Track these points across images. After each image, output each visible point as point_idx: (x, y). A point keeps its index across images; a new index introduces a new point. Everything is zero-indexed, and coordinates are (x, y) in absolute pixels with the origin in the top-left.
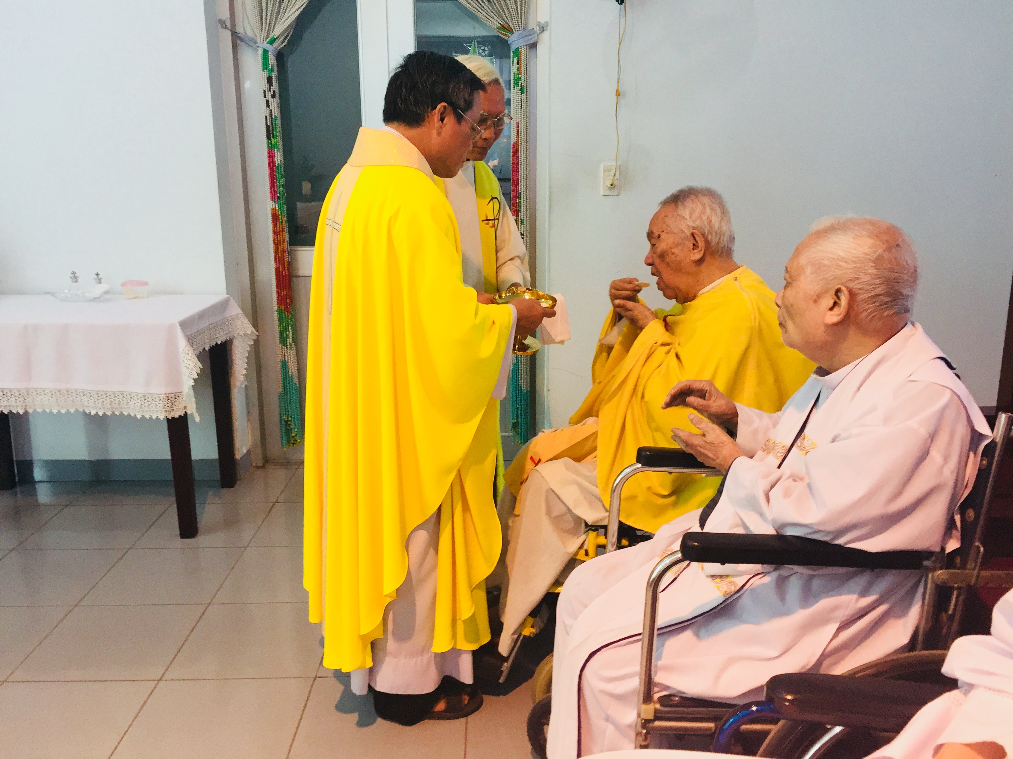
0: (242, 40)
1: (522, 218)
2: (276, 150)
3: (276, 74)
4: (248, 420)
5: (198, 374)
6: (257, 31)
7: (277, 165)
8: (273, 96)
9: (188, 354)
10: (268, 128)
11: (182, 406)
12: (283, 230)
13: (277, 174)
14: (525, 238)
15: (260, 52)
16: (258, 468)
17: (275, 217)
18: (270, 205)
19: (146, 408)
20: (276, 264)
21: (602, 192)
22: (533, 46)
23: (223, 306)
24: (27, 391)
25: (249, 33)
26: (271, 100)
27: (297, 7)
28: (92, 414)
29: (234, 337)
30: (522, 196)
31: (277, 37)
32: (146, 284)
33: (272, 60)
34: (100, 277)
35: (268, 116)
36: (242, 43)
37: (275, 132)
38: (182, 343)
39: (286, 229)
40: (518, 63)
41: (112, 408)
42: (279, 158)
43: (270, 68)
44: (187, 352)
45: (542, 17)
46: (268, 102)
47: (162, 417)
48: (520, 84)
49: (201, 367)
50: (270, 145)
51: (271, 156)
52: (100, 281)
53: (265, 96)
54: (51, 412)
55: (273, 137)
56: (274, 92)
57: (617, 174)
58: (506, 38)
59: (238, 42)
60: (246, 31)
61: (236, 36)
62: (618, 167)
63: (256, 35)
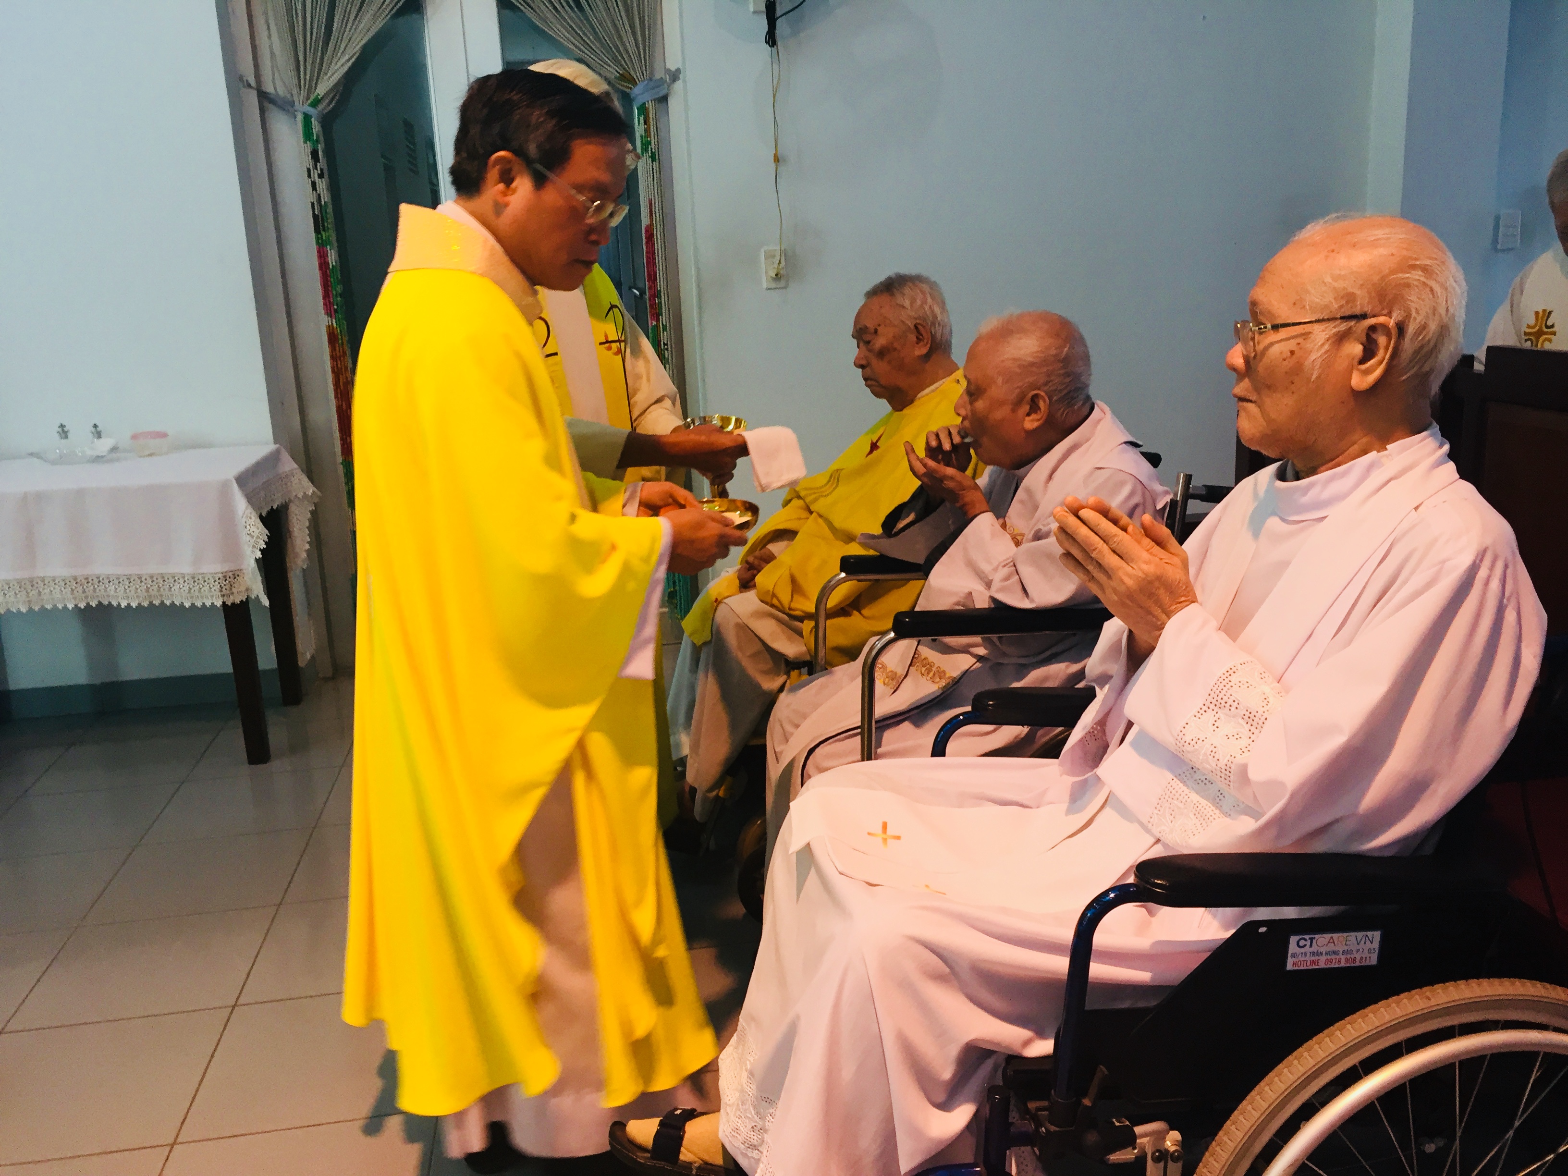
0: (272, 101)
2: (328, 247)
3: (323, 145)
7: (331, 267)
8: (321, 176)
9: (251, 518)
10: (315, 217)
11: (243, 589)
12: (344, 353)
13: (332, 280)
15: (300, 117)
17: (332, 337)
18: (324, 321)
20: (338, 401)
21: (765, 286)
22: (664, 100)
23: (272, 460)
25: (281, 91)
26: (317, 180)
29: (290, 501)
30: (662, 294)
31: (322, 98)
32: (164, 435)
33: (316, 128)
34: (98, 429)
35: (315, 203)
36: (271, 106)
37: (326, 224)
38: (241, 504)
40: (645, 123)
42: (332, 258)
43: (315, 138)
44: (249, 515)
46: (314, 185)
47: (219, 603)
48: (650, 149)
49: (266, 535)
50: (320, 241)
51: (322, 256)
52: (99, 435)
53: (309, 176)
55: (324, 230)
56: (322, 170)
57: (783, 263)
58: (628, 91)
59: (266, 104)
60: (278, 90)
61: (263, 97)
62: (784, 253)
63: (292, 95)
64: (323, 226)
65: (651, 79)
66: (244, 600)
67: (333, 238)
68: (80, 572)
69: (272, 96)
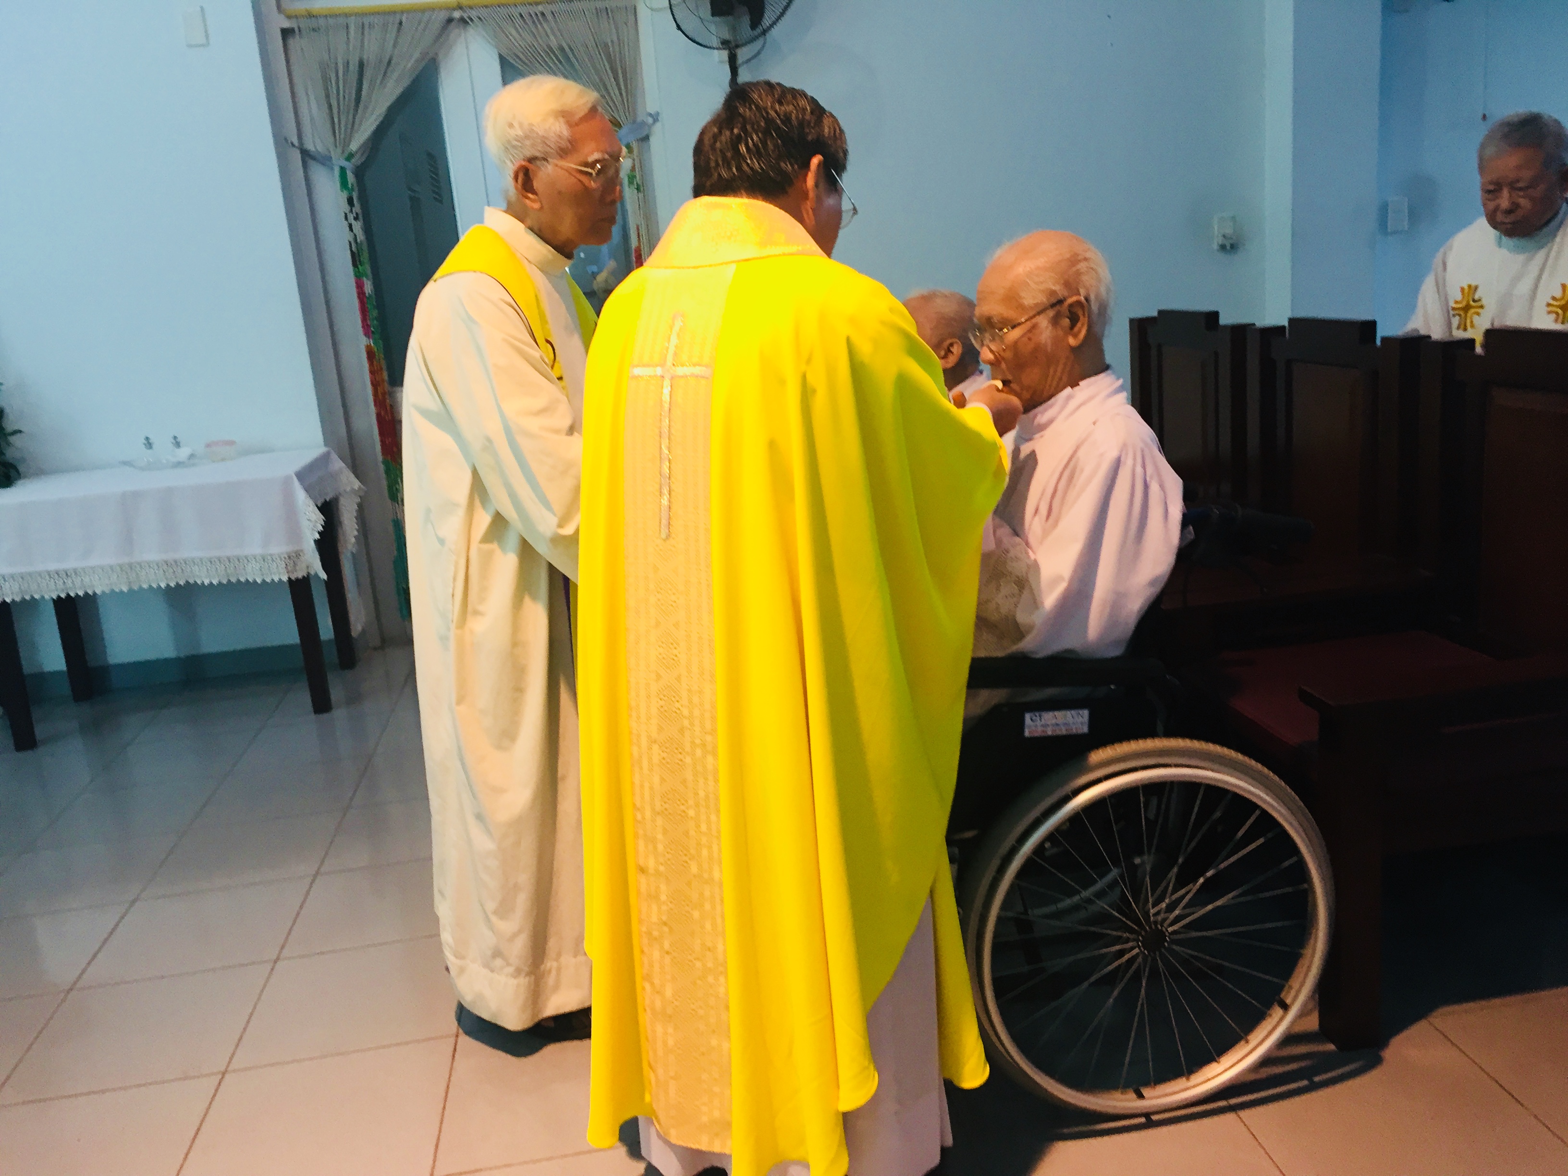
0: (314, 158)
2: (364, 278)
3: (358, 192)
4: (361, 594)
7: (367, 296)
8: (356, 219)
9: (311, 505)
10: (353, 254)
12: (381, 369)
13: (369, 306)
15: (336, 170)
17: (371, 355)
18: (363, 341)
19: (267, 571)
20: (377, 409)
25: (320, 148)
26: (353, 222)
29: (340, 494)
31: (355, 153)
32: (231, 443)
33: (351, 178)
34: (177, 440)
35: (352, 241)
36: (313, 161)
37: (362, 259)
38: (301, 496)
39: (384, 367)
42: (368, 288)
43: (350, 187)
46: (350, 226)
47: (285, 579)
48: (635, 183)
50: (357, 274)
51: (360, 286)
52: (178, 444)
53: (346, 218)
55: (360, 265)
56: (357, 214)
59: (307, 159)
60: (318, 147)
61: (306, 155)
63: (330, 152)
64: (360, 261)
65: (634, 122)
66: (305, 575)
67: (369, 272)
68: (170, 556)
69: (312, 153)
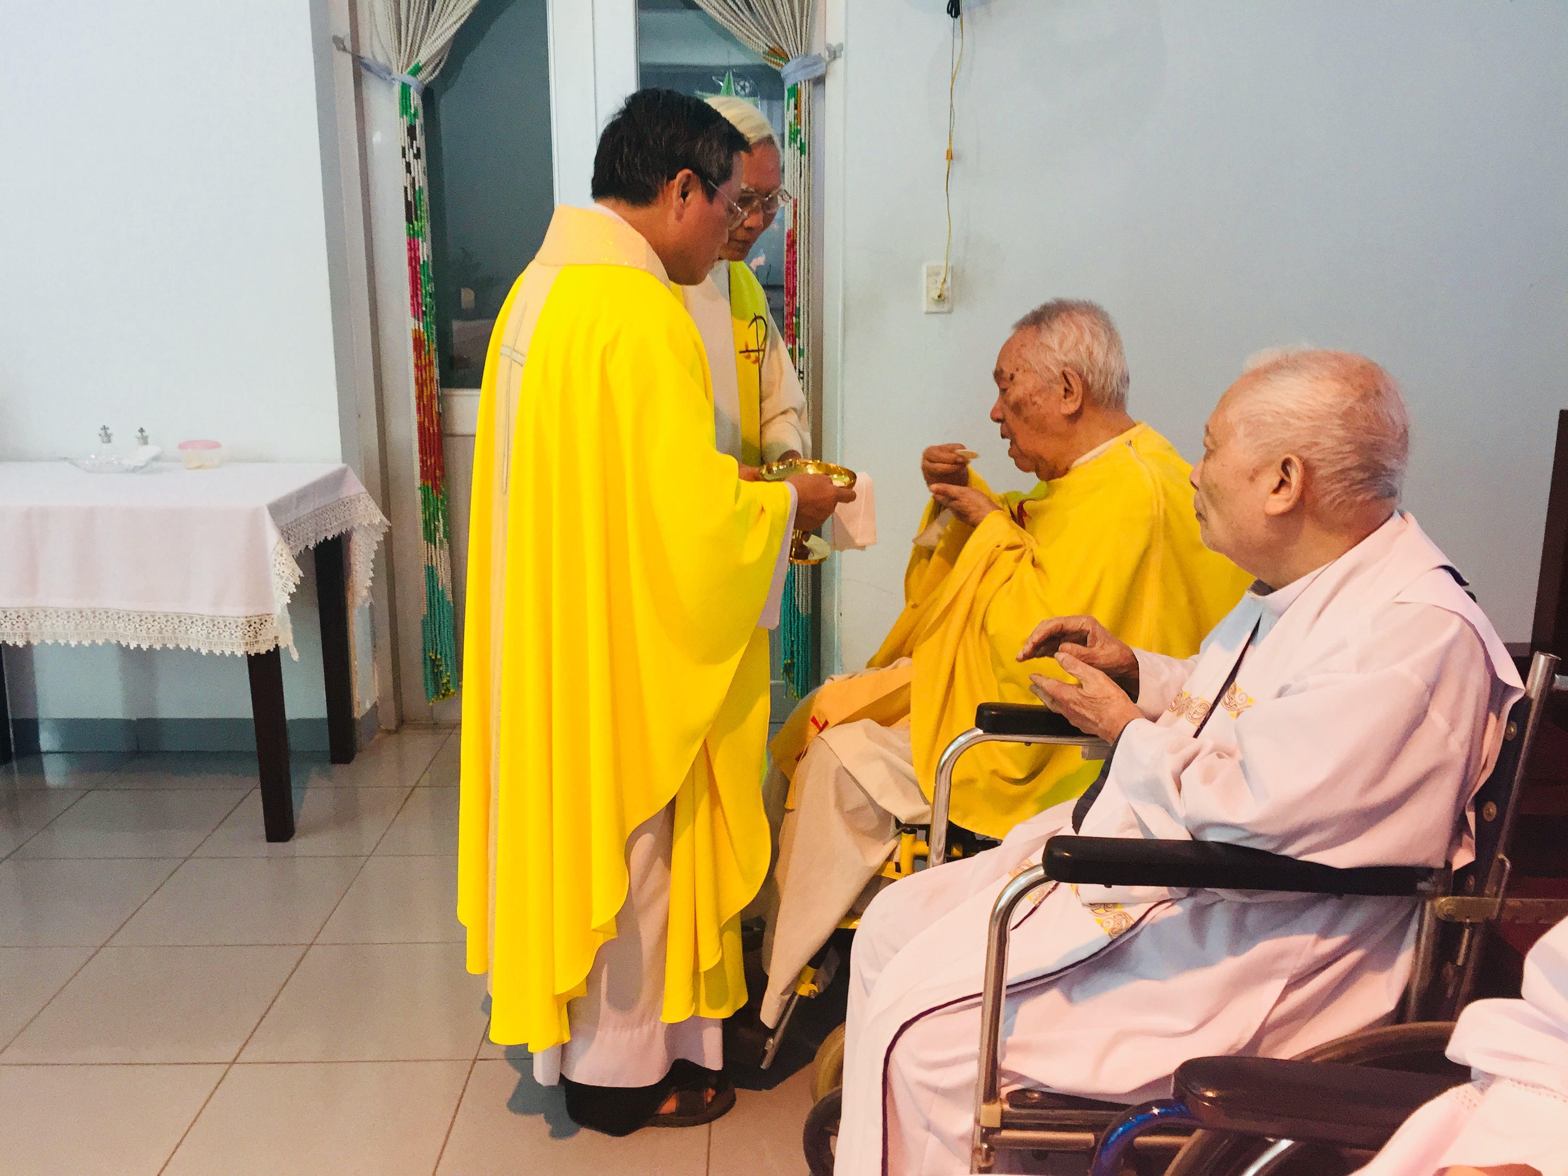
0: (368, 68)
1: (801, 347)
2: (420, 239)
3: (422, 121)
4: (374, 658)
5: (297, 586)
6: (393, 56)
7: (422, 263)
8: (417, 156)
9: (281, 555)
10: (408, 204)
11: (272, 637)
12: (431, 363)
13: (422, 277)
14: (805, 378)
15: (397, 88)
16: (389, 732)
17: (418, 344)
18: (411, 324)
19: (216, 639)
20: (420, 416)
21: (924, 308)
22: (820, 81)
23: (336, 481)
24: (31, 610)
25: (381, 59)
26: (413, 161)
27: (454, 19)
28: (132, 648)
29: (353, 529)
30: (801, 313)
31: (424, 65)
32: (217, 445)
33: (416, 100)
34: (145, 434)
35: (409, 187)
36: (368, 73)
37: (419, 212)
38: (272, 537)
39: (436, 362)
40: (796, 108)
41: (163, 638)
42: (425, 251)
43: (412, 111)
44: (280, 552)
45: (834, 37)
46: (408, 165)
47: (240, 653)
48: (799, 140)
49: (302, 575)
50: (411, 232)
51: (413, 248)
52: (144, 440)
53: (404, 156)
54: (67, 645)
55: (417, 220)
56: (418, 149)
57: (949, 279)
58: (778, 68)
59: (361, 69)
60: (376, 55)
61: (359, 62)
62: (950, 270)
63: (390, 61)
64: (416, 215)
65: (806, 55)
66: (271, 650)
67: (427, 229)
69: (369, 63)
